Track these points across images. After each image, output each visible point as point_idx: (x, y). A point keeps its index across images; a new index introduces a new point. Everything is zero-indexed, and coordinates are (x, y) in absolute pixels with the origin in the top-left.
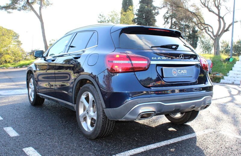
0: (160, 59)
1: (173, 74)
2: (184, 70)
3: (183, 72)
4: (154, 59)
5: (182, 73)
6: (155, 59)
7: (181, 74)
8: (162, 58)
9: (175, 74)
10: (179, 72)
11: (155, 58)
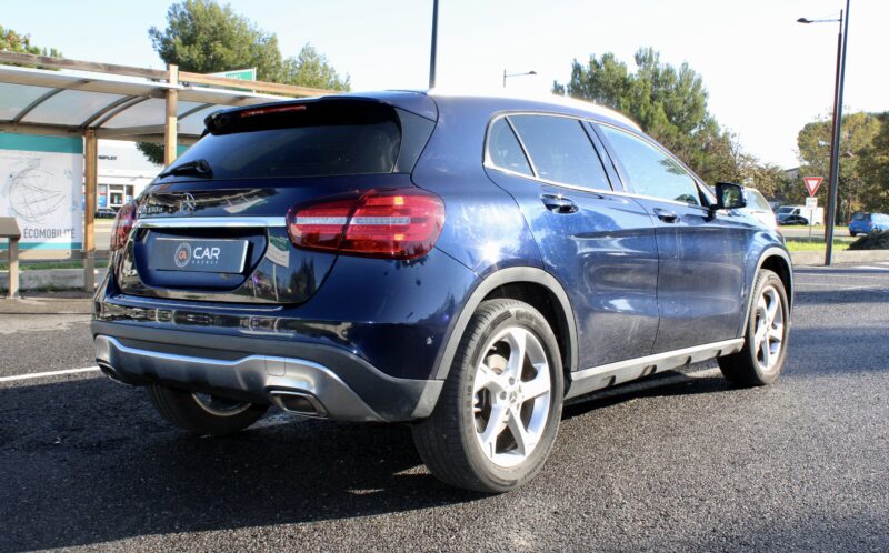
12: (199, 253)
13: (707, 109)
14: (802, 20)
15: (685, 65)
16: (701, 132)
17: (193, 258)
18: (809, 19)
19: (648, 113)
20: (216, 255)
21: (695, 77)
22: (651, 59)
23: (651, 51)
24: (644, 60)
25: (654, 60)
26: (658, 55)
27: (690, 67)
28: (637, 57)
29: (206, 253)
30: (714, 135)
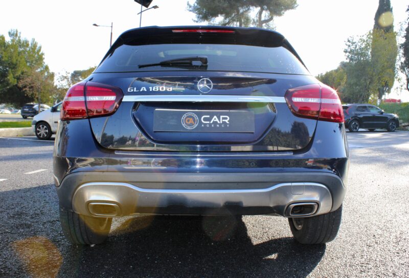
0: (145, 90)
1: (184, 125)
2: (221, 117)
3: (217, 120)
4: (132, 90)
5: (215, 123)
6: (135, 91)
7: (210, 124)
8: (151, 88)
9: (191, 125)
10: (205, 119)
11: (135, 88)
12: (209, 119)
13: (44, 61)
14: (95, 25)
15: (34, 40)
16: (41, 71)
17: (201, 123)
18: (98, 25)
19: (17, 60)
20: (227, 121)
21: (38, 46)
22: (17, 35)
23: (17, 31)
24: (13, 35)
25: (18, 35)
26: (20, 33)
27: (35, 41)
28: (9, 33)
29: (215, 119)
30: (48, 72)
